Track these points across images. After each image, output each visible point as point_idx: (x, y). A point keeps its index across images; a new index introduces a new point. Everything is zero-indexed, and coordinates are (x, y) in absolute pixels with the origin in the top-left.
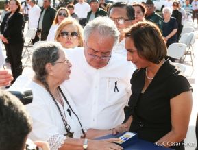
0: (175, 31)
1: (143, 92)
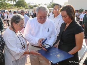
1: (64, 31)
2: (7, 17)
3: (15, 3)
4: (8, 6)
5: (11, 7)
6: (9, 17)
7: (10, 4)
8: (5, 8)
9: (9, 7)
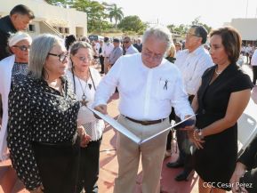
2: (100, 51)
3: (118, 22)
4: (104, 28)
5: (111, 30)
6: (103, 50)
7: (109, 23)
8: (99, 32)
9: (107, 30)
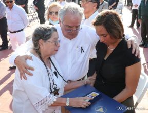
0: (115, 3)
1: (105, 59)
